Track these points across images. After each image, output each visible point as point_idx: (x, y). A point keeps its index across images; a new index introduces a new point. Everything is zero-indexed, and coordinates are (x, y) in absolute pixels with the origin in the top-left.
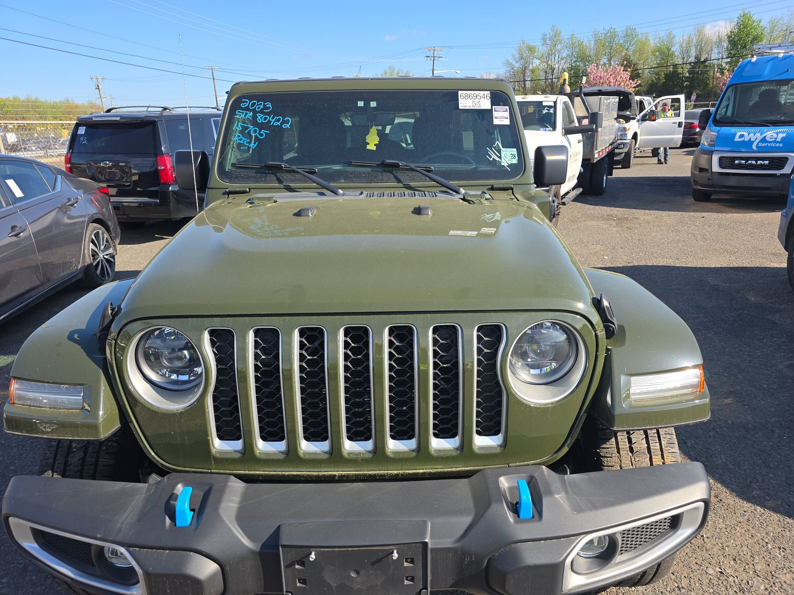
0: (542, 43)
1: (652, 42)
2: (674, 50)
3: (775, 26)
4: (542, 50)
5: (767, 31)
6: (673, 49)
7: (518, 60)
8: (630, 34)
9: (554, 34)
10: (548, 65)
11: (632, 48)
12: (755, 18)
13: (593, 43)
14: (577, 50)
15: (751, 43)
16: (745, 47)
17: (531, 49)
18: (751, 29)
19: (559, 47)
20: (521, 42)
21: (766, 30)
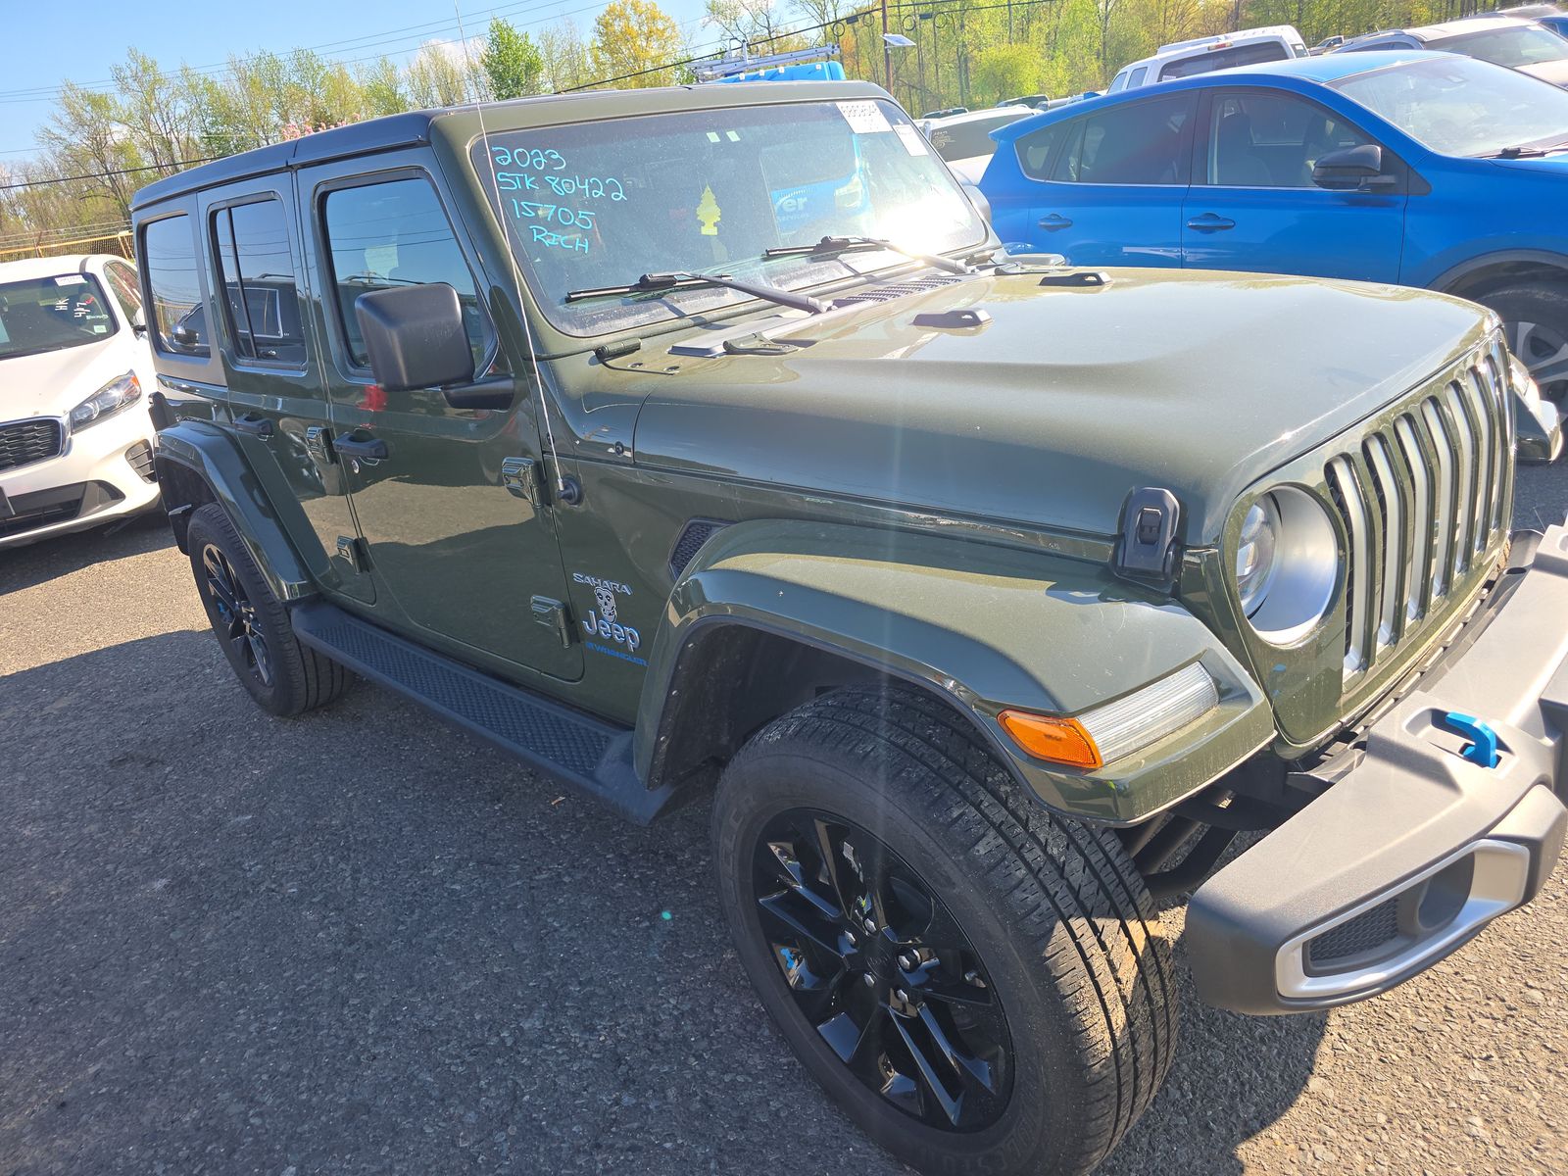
0: (119, 87)
1: (354, 78)
2: (403, 92)
3: (552, 44)
4: (125, 102)
5: (542, 55)
6: (400, 91)
7: (72, 128)
8: (306, 64)
9: (141, 68)
10: (151, 134)
11: (321, 93)
12: (516, 31)
13: (237, 84)
14: (206, 98)
15: (526, 74)
16: (518, 83)
17: (98, 103)
18: (518, 50)
19: (162, 95)
20: (66, 88)
21: (540, 51)
